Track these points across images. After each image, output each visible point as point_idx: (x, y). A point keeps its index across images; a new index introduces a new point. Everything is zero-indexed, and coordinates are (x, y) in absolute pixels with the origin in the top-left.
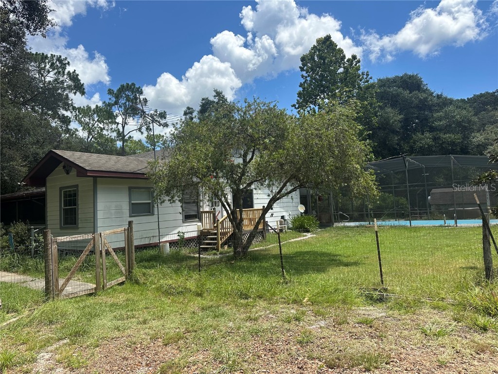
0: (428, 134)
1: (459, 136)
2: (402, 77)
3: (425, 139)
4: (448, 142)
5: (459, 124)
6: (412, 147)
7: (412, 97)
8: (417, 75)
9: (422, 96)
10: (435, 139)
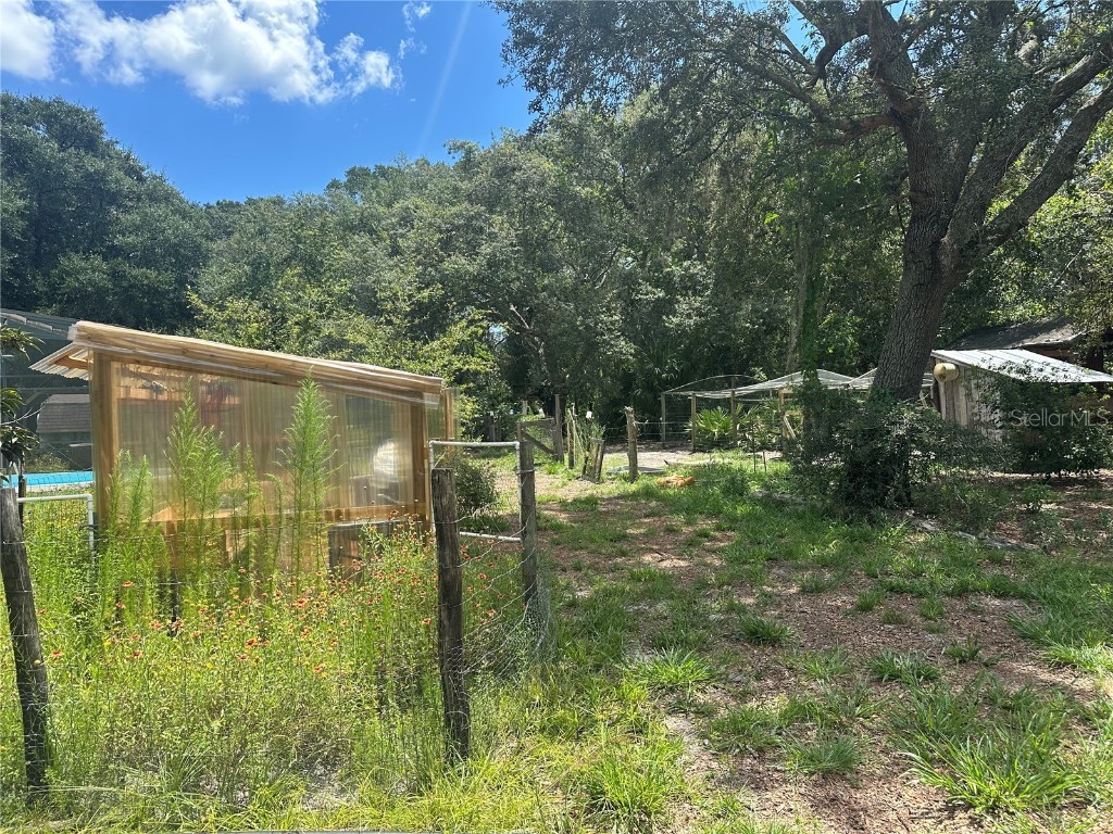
0: (97, 261)
1: (169, 276)
2: (48, 106)
3: (88, 270)
4: (143, 285)
5: (173, 250)
6: (53, 288)
7: (63, 161)
8: (93, 111)
9: (93, 164)
10: (115, 275)
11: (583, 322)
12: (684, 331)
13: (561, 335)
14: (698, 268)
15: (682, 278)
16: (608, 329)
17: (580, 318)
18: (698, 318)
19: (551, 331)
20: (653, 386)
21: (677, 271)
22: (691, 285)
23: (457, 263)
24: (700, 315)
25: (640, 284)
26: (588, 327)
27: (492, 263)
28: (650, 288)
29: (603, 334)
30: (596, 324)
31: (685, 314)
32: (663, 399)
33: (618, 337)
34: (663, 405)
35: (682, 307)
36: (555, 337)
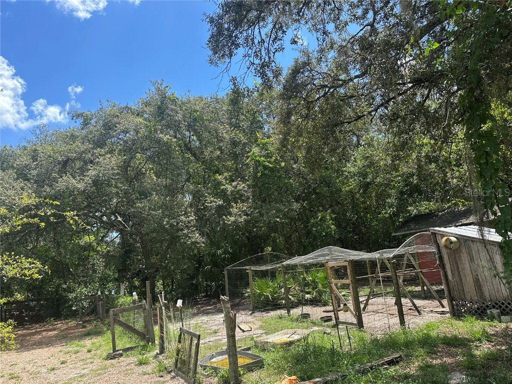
11: (168, 222)
12: (238, 226)
13: (153, 232)
14: (242, 186)
15: (232, 192)
16: (187, 226)
17: (166, 219)
18: (246, 217)
19: (144, 230)
20: (217, 264)
21: (229, 188)
22: (238, 197)
23: (68, 182)
24: (247, 215)
25: (206, 196)
26: (172, 226)
27: (96, 182)
28: (212, 199)
29: (182, 230)
30: (178, 223)
31: (237, 215)
32: (225, 272)
33: (194, 231)
34: (226, 277)
35: (234, 210)
36: (148, 234)
